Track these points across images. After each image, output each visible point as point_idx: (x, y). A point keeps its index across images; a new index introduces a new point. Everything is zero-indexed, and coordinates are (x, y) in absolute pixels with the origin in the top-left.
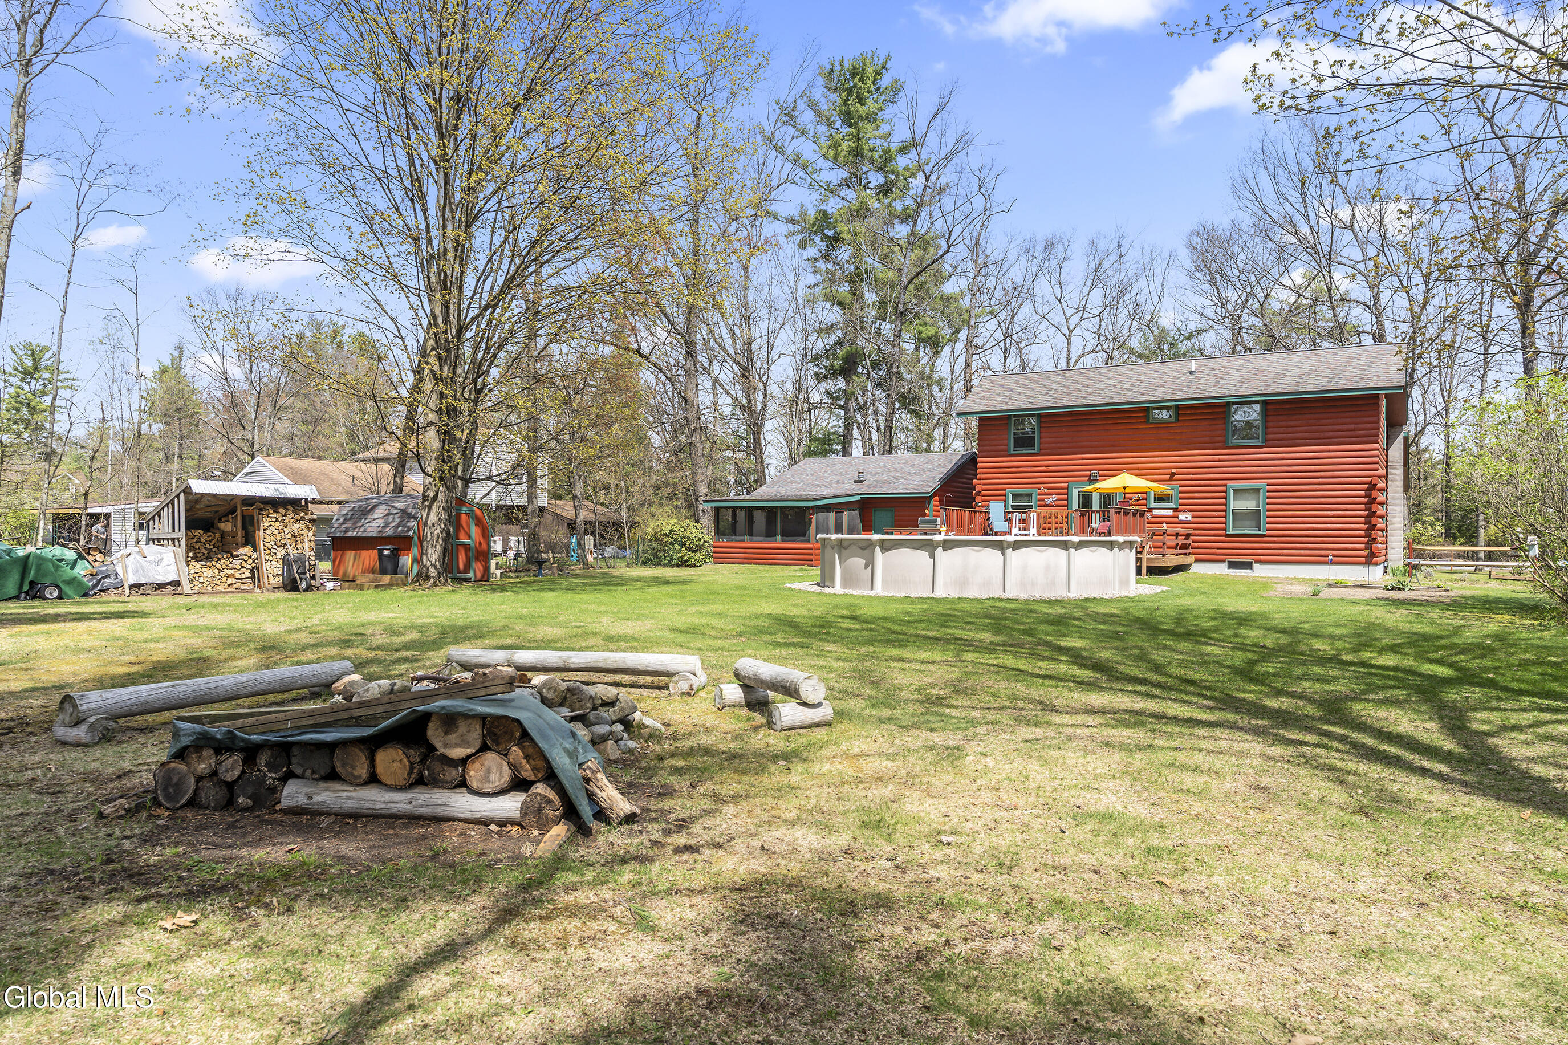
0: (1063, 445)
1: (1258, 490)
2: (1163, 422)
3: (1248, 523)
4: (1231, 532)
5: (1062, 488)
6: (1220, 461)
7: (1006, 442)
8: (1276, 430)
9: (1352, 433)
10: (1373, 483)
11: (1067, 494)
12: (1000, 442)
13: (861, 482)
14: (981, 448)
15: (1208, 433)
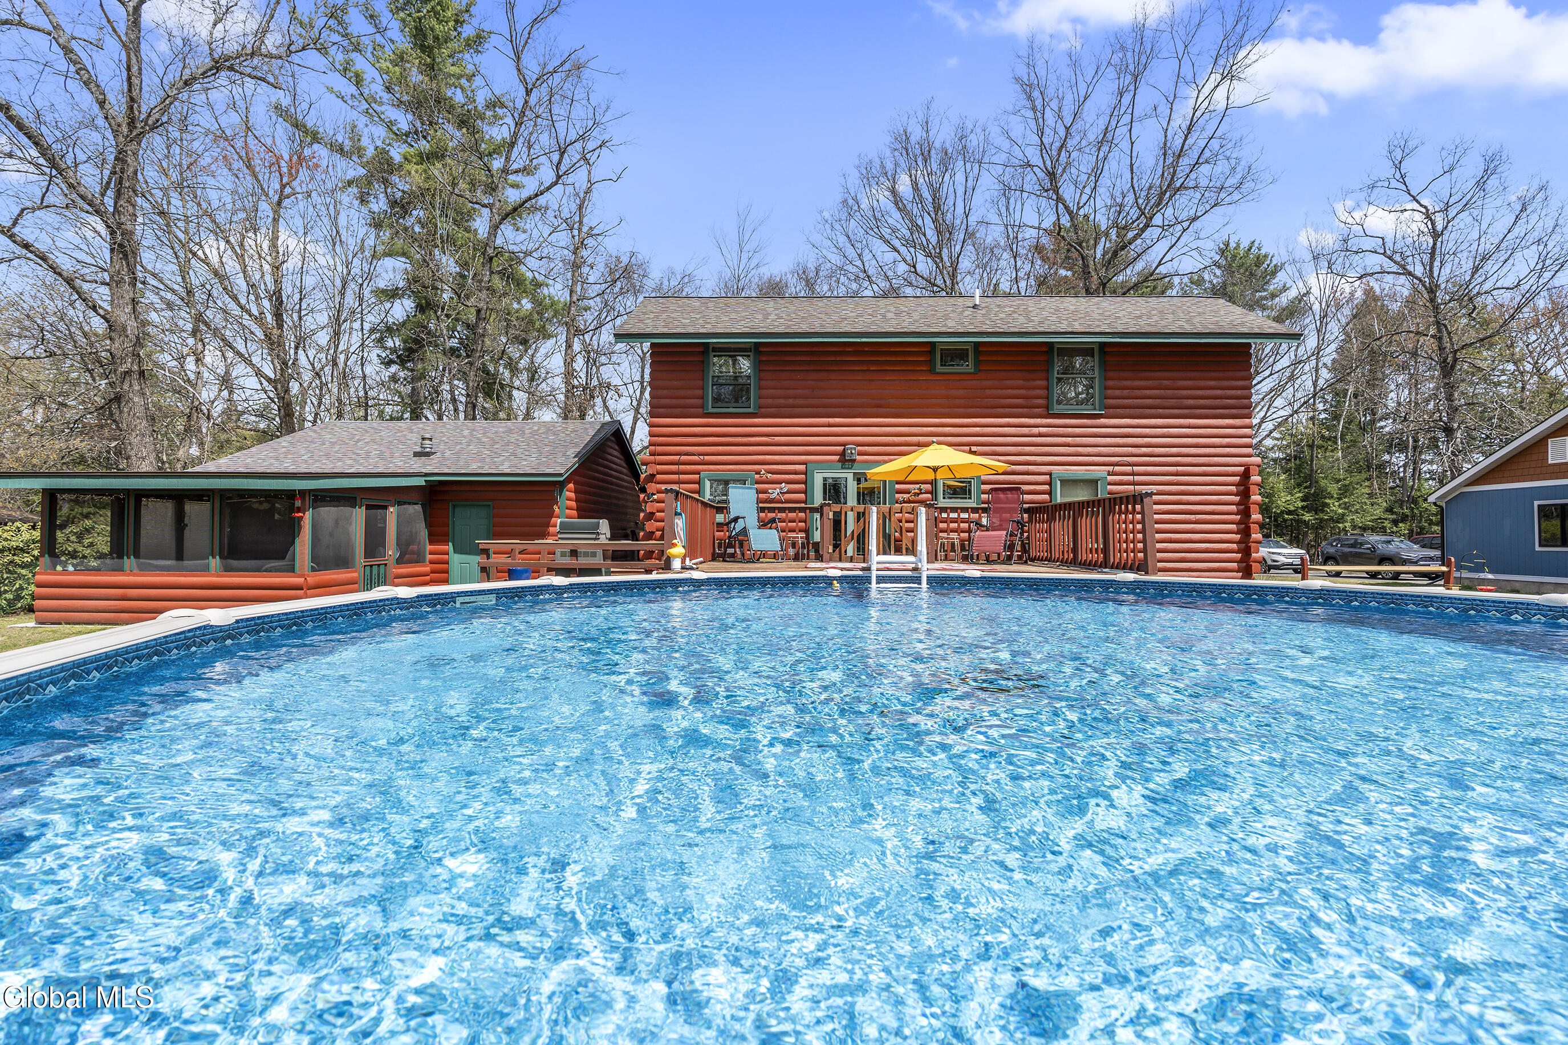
0: (798, 401)
1: (1095, 482)
2: (961, 372)
5: (796, 473)
6: (1040, 435)
7: (699, 392)
8: (1117, 392)
9: (1218, 402)
10: (1246, 475)
11: (805, 483)
12: (690, 392)
13: (428, 454)
14: (656, 401)
15: (1022, 392)
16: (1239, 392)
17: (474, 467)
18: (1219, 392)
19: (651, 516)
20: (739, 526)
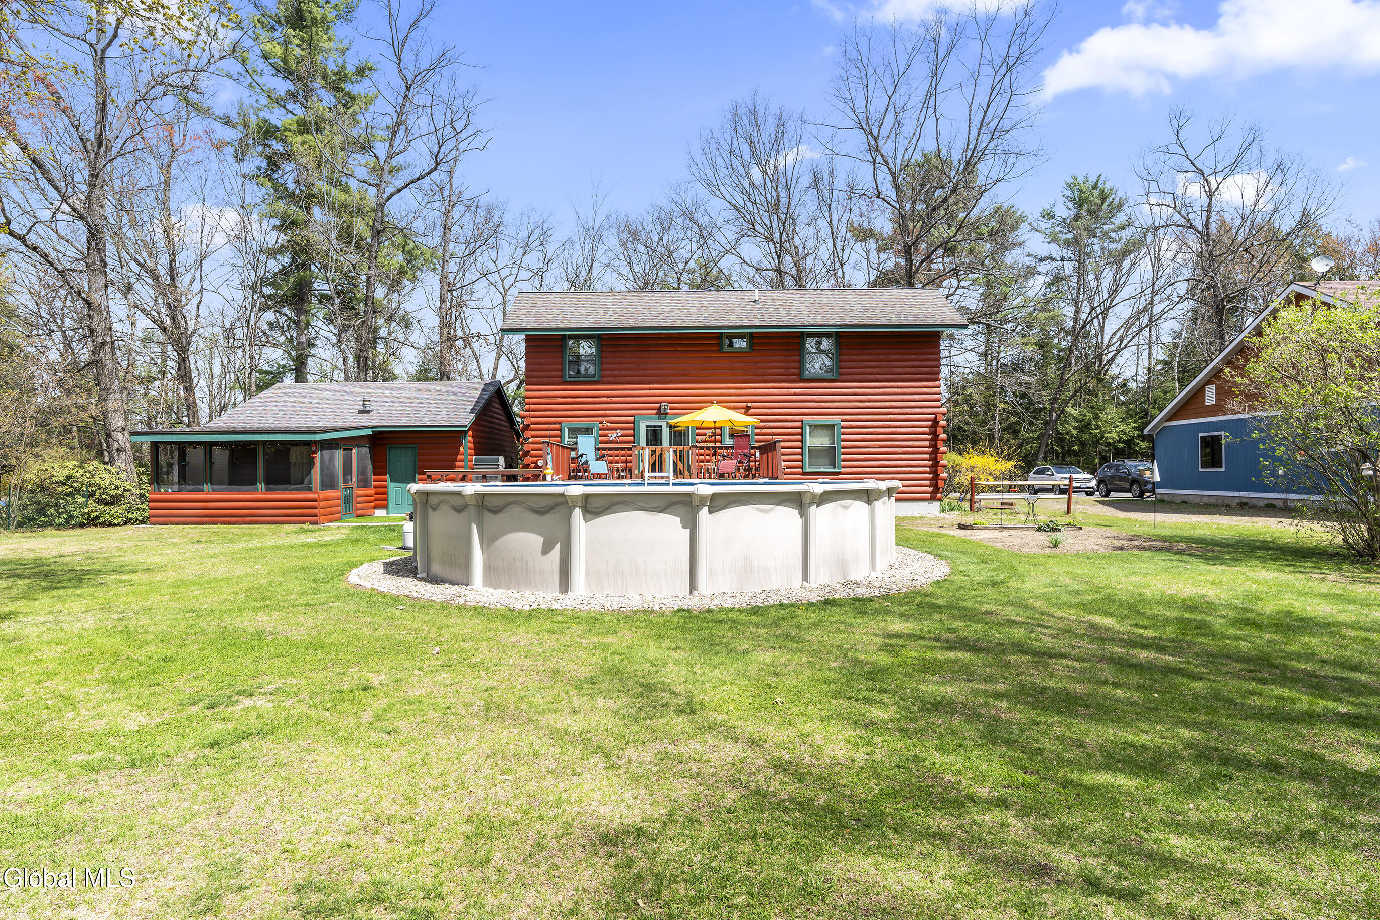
0: (627, 373)
1: (833, 426)
2: (740, 352)
3: (822, 460)
4: (808, 470)
5: (627, 422)
6: (795, 394)
7: (559, 367)
8: (848, 364)
9: (917, 370)
10: (936, 422)
11: (634, 429)
12: (553, 367)
13: (368, 412)
14: (529, 373)
15: (783, 364)
16: (932, 363)
17: (404, 421)
18: (918, 363)
19: (527, 453)
20: (583, 459)
